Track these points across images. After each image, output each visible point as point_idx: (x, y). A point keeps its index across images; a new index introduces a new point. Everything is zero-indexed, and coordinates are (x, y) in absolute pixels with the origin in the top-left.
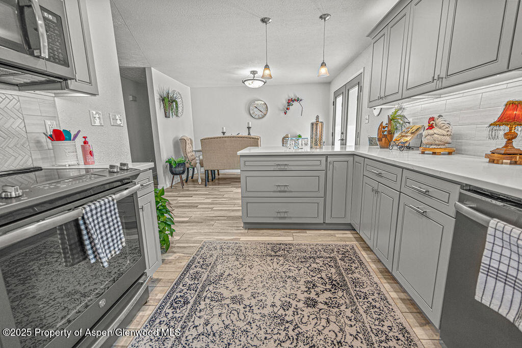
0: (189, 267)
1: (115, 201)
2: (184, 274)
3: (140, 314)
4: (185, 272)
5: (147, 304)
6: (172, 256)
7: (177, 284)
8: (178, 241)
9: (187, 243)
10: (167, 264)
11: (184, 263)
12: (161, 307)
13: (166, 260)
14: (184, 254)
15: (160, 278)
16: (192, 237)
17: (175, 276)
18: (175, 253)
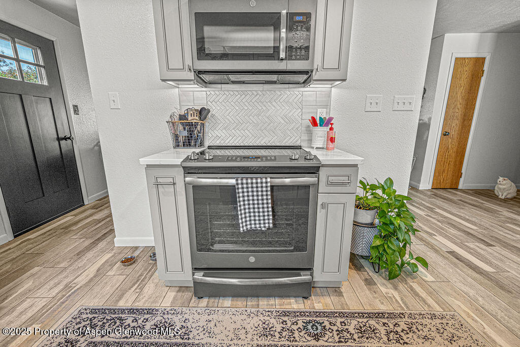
0: (379, 315)
1: (269, 184)
2: (362, 315)
3: (293, 300)
4: (365, 315)
5: (305, 301)
6: (387, 288)
7: (342, 315)
8: (423, 283)
9: (430, 294)
10: (370, 289)
11: (383, 308)
12: (302, 313)
13: (374, 287)
14: (402, 300)
15: (344, 294)
16: (448, 294)
17: (354, 307)
18: (396, 288)
